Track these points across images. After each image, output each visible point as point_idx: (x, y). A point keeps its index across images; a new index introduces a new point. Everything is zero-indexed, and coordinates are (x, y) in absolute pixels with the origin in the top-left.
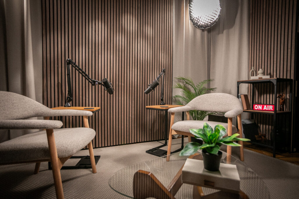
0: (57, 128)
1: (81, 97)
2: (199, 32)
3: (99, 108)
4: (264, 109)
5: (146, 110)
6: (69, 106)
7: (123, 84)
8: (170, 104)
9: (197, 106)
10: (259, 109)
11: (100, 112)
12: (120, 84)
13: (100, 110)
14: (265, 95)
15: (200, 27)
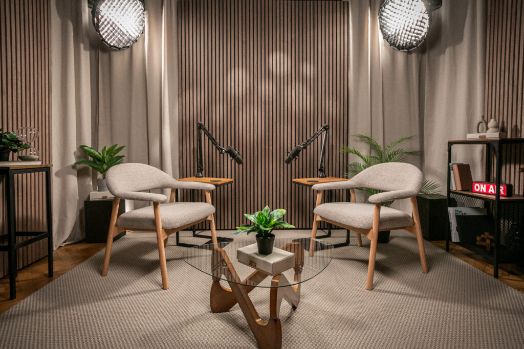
0: (163, 202)
1: (218, 165)
2: (400, 56)
3: (233, 180)
4: (489, 192)
5: (293, 185)
6: (200, 177)
7: (271, 148)
8: (336, 177)
9: (365, 181)
10: (481, 191)
11: (233, 184)
12: (267, 147)
13: (234, 182)
14: (508, 166)
15: (400, 48)
